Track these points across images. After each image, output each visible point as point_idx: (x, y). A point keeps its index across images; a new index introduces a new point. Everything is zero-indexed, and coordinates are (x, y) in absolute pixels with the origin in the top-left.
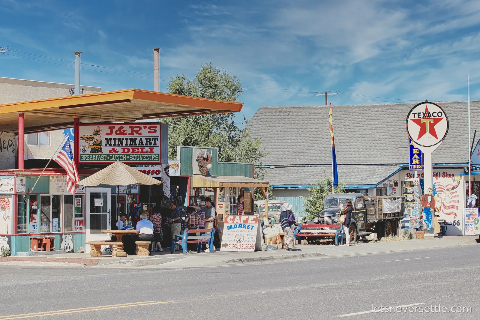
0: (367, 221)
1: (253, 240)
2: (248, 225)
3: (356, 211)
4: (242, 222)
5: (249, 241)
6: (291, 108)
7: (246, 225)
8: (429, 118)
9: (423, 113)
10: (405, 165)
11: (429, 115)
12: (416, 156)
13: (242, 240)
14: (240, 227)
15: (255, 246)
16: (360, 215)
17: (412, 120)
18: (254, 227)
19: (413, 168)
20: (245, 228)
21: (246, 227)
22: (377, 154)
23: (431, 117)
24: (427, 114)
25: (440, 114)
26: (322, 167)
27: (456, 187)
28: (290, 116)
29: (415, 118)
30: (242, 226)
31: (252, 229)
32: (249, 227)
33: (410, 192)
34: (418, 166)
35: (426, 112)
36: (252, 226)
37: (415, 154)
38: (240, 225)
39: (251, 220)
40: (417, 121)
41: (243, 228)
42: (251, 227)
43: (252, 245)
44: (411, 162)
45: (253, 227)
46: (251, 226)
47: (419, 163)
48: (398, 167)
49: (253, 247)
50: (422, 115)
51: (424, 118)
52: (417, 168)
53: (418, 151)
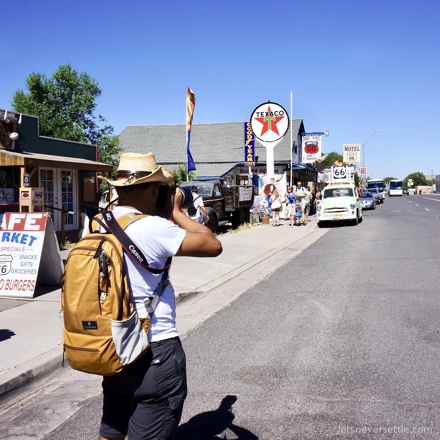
0: (224, 210)
1: (31, 268)
2: (24, 236)
3: (215, 200)
4: (11, 227)
5: (23, 271)
6: (150, 126)
7: (19, 234)
8: (272, 117)
9: (266, 112)
10: (239, 163)
11: (272, 114)
12: (250, 155)
13: (8, 269)
14: (6, 239)
15: (34, 284)
16: (219, 203)
17: (256, 119)
18: (36, 239)
19: (248, 164)
20: (17, 241)
21: (20, 238)
22: (216, 155)
23: (273, 116)
24: (270, 113)
25: (281, 113)
26: (173, 165)
27: (280, 180)
28: (149, 131)
29: (258, 116)
30: (11, 237)
31: (30, 244)
32: (26, 239)
33: (242, 184)
34: (251, 163)
35: (269, 111)
36: (31, 237)
37: (249, 153)
38: (7, 235)
39: (31, 224)
40: (260, 120)
41: (12, 241)
42: (29, 240)
43: (29, 281)
44: (246, 160)
45: (33, 239)
46: (29, 236)
47: (252, 160)
48: (234, 164)
49: (31, 286)
50: (265, 114)
51: (267, 117)
52: (251, 164)
53: (251, 151)
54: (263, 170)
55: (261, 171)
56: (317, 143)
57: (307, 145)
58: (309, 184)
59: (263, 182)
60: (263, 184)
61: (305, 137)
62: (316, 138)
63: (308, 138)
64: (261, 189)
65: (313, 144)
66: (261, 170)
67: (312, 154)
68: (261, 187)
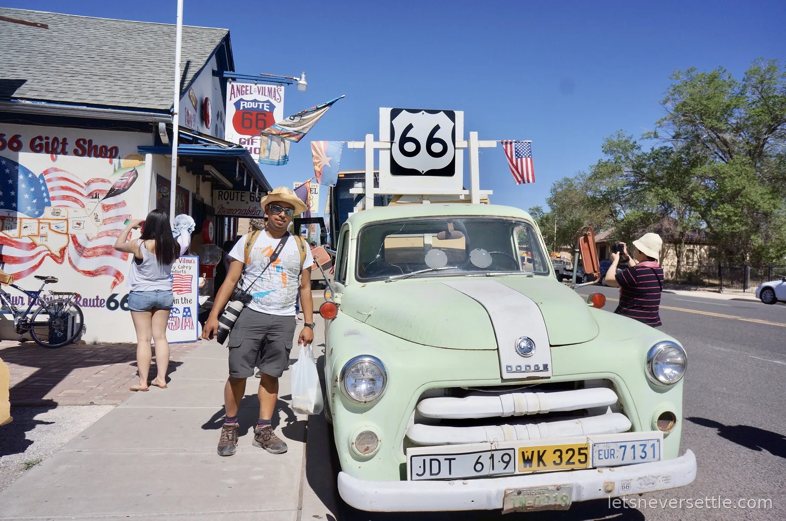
27: (124, 190)
54: (47, 144)
55: (40, 145)
56: (272, 107)
57: (241, 108)
58: (241, 231)
59: (45, 195)
60: (46, 200)
61: (235, 84)
62: (270, 91)
63: (244, 89)
64: (36, 221)
65: (261, 107)
66: (38, 142)
67: (256, 137)
68: (37, 213)
